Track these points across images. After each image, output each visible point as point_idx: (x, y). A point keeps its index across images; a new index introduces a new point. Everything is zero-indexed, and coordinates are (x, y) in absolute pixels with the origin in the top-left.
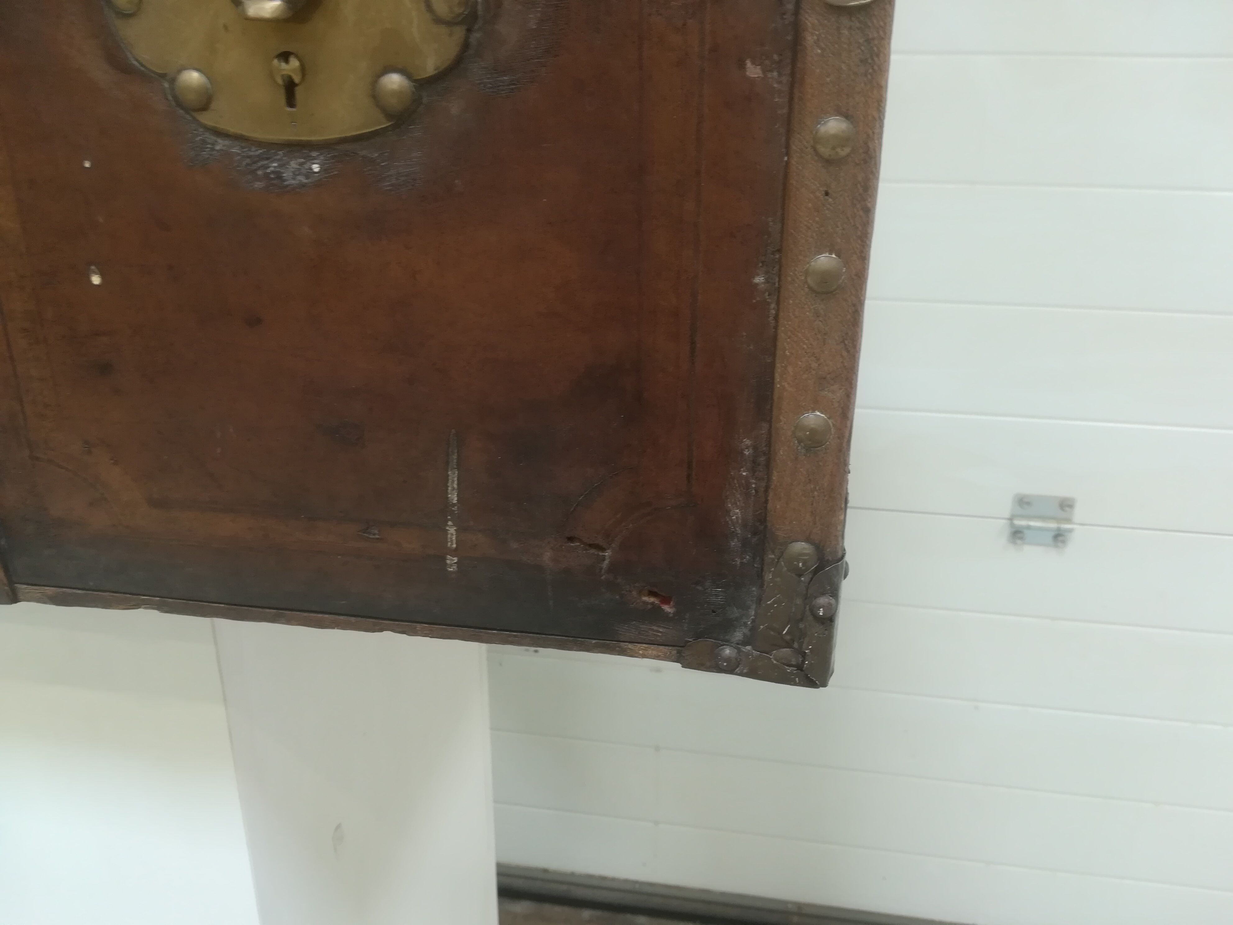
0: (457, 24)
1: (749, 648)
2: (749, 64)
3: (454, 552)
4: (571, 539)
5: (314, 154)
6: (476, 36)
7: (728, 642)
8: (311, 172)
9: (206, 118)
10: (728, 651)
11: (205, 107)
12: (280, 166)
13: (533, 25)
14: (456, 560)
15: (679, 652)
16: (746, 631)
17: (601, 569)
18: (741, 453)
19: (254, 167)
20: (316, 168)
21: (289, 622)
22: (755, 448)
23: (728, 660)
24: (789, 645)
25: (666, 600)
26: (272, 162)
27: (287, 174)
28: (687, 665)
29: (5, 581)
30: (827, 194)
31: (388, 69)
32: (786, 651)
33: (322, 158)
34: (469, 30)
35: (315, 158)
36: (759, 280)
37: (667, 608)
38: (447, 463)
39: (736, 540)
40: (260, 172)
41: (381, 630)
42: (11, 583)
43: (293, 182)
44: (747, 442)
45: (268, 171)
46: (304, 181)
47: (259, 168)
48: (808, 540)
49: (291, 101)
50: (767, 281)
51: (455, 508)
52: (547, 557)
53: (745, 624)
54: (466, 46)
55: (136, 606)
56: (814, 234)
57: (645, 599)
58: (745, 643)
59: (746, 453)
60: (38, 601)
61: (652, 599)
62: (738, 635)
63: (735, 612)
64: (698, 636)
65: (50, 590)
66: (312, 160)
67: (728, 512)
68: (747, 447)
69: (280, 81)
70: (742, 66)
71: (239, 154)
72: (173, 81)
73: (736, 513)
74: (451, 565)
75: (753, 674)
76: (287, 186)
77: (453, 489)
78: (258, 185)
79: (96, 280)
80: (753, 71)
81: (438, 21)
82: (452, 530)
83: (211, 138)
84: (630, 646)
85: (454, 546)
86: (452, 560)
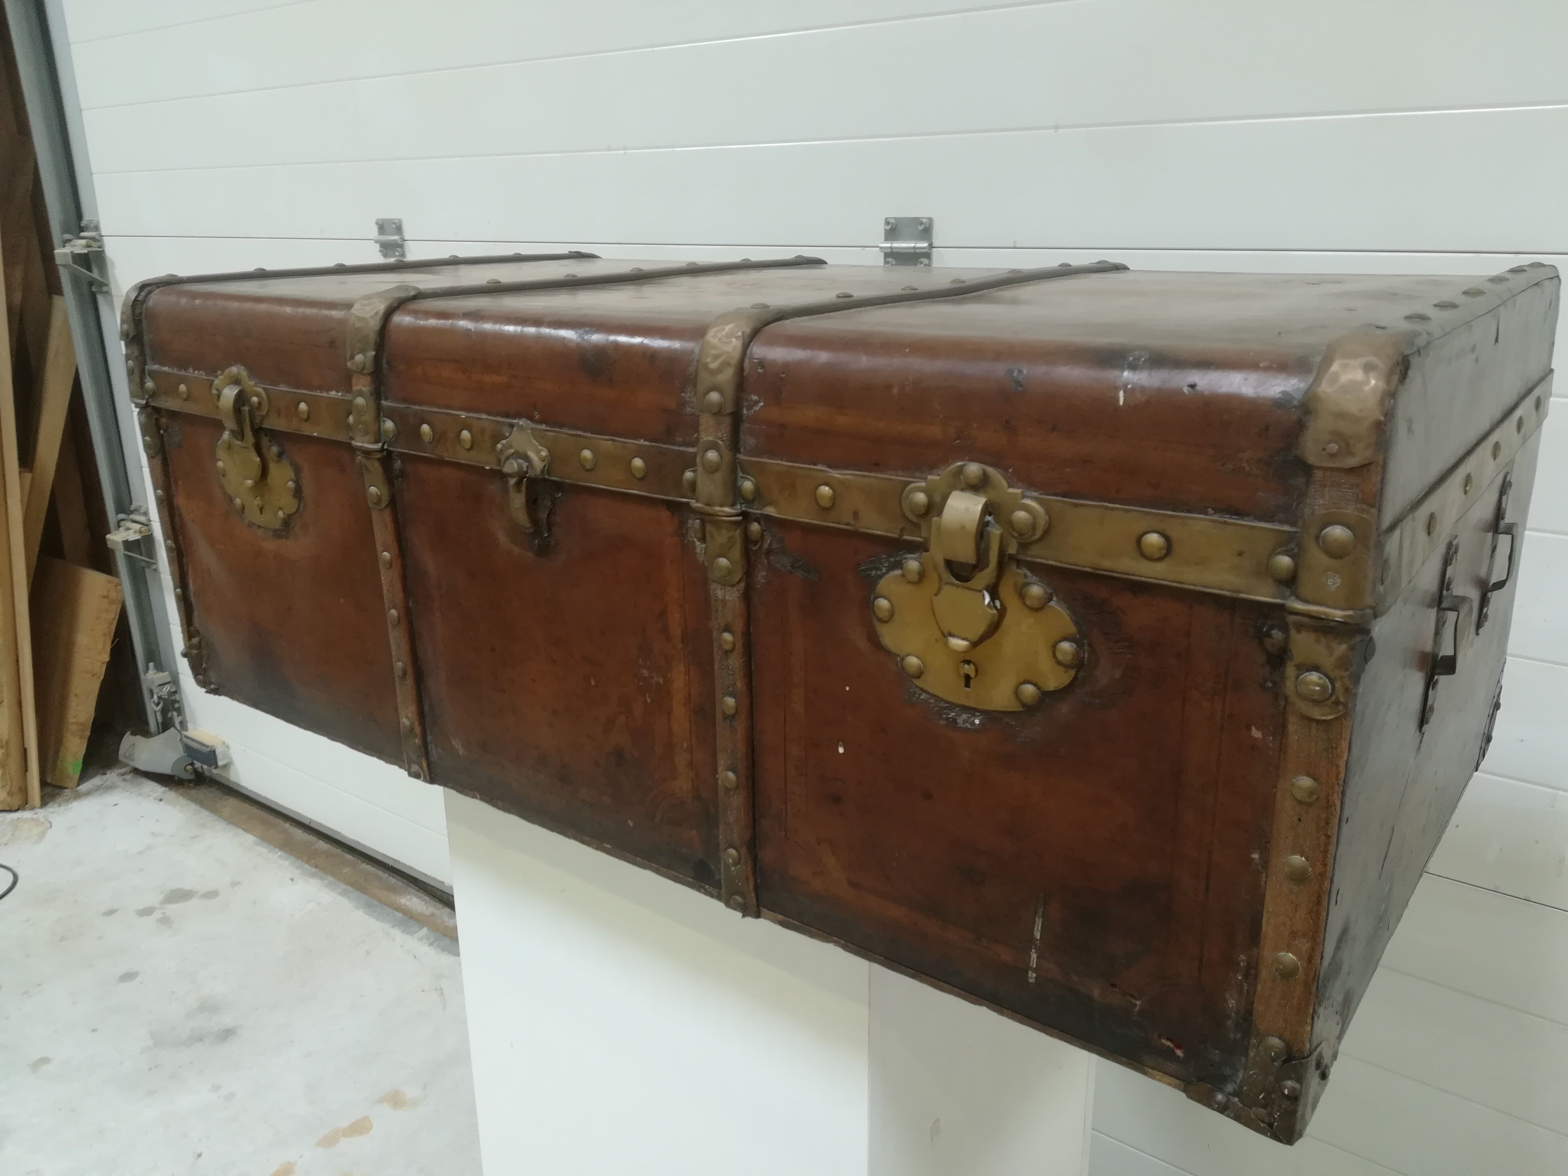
0: (1072, 667)
1: (1236, 1099)
2: (1253, 728)
3: (1034, 971)
4: (1113, 985)
5: (977, 714)
6: (1082, 674)
7: (1221, 1090)
8: (973, 724)
9: (917, 682)
10: (1220, 1097)
11: (918, 677)
12: (956, 715)
13: (1117, 676)
14: (1034, 975)
15: (1185, 1086)
16: (1236, 1087)
17: (1134, 1012)
18: (1239, 963)
19: (942, 712)
20: (977, 722)
21: (922, 981)
22: (1248, 963)
23: (1219, 1103)
24: (1265, 1107)
25: (1179, 1047)
26: (953, 712)
27: (960, 721)
28: (1190, 1097)
29: (756, 904)
30: (1300, 820)
31: (1026, 682)
32: (1263, 1111)
33: (981, 717)
34: (1077, 671)
35: (977, 716)
36: (1256, 856)
37: (1179, 1053)
38: (1036, 912)
39: (1231, 1021)
40: (944, 716)
41: (980, 1005)
42: (758, 906)
43: (962, 726)
44: (1242, 957)
45: (949, 716)
46: (969, 726)
47: (945, 714)
48: (1280, 1038)
49: (967, 685)
50: (1260, 858)
51: (1038, 942)
52: (1096, 993)
53: (1236, 1083)
54: (1075, 678)
55: (828, 941)
56: (1290, 842)
57: (1164, 1041)
58: (1235, 1094)
59: (1242, 964)
60: (772, 921)
61: (1169, 1043)
62: (1230, 1088)
63: (1227, 1071)
64: (1200, 1079)
65: (780, 917)
66: (975, 716)
67: (1226, 1000)
68: (1243, 961)
69: (963, 675)
70: (1250, 729)
71: (933, 704)
72: (903, 659)
73: (1232, 1003)
74: (1031, 978)
75: (1237, 1118)
76: (959, 727)
77: (1038, 929)
78: (942, 722)
79: (841, 750)
80: (1256, 733)
81: (1059, 663)
82: (1034, 956)
83: (919, 692)
84: (1150, 1070)
85: (1035, 966)
86: (1032, 976)
